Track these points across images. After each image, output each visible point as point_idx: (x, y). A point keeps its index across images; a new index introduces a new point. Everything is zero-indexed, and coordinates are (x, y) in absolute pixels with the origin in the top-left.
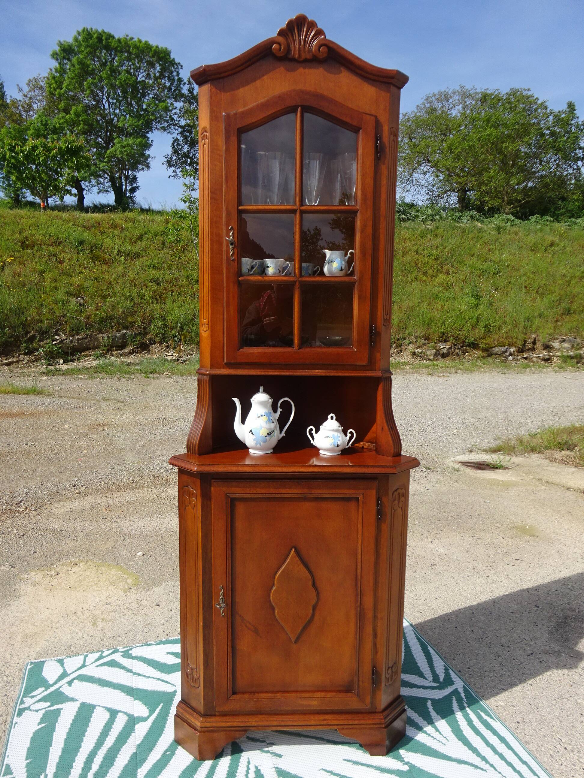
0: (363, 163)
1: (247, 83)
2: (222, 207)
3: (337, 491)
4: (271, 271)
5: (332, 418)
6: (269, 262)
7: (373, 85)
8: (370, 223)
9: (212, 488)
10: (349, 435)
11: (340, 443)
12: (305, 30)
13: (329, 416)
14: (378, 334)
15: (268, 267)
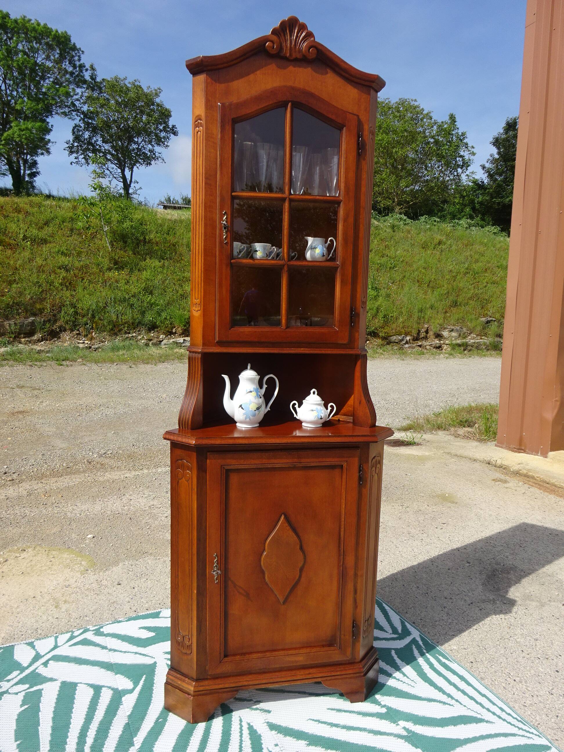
0: (346, 157)
1: (241, 76)
2: (216, 193)
3: (324, 459)
4: (259, 255)
5: (314, 393)
6: (258, 246)
7: (355, 87)
8: (352, 213)
9: (208, 460)
10: (329, 408)
11: (323, 415)
12: (296, 31)
13: (312, 391)
14: (358, 315)
15: (256, 251)
